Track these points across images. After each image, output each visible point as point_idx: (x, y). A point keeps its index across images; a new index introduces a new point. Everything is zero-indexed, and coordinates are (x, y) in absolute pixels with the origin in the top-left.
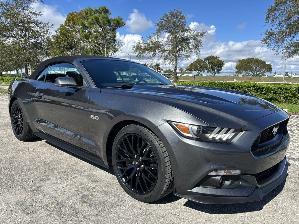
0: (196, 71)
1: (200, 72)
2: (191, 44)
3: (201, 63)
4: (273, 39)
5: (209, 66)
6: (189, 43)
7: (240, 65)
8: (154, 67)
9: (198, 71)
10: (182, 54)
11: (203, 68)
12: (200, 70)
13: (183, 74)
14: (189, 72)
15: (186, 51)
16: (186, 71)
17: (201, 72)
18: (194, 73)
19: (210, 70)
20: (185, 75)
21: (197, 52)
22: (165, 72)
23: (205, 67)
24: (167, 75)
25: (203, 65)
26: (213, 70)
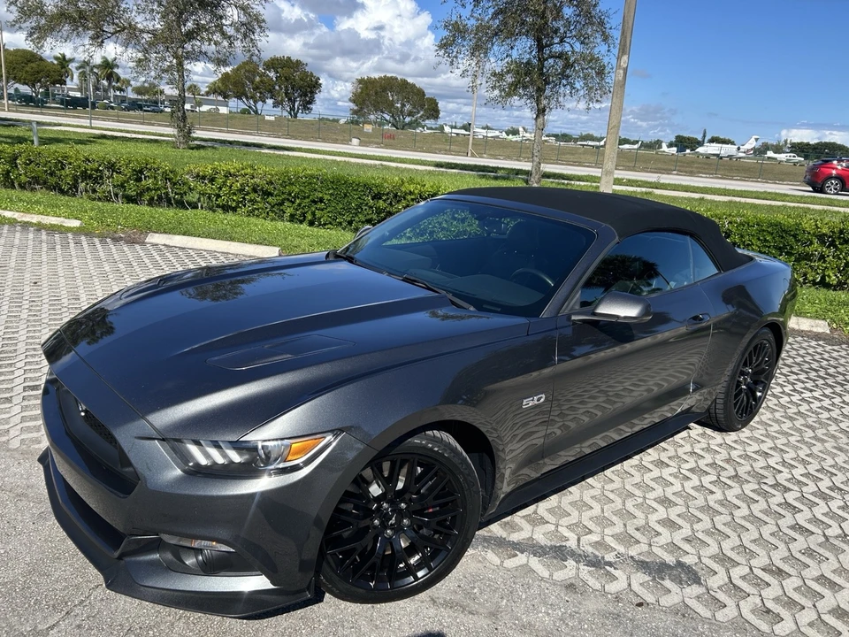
0: (239, 97)
1: (252, 102)
2: (228, 23)
3: (254, 76)
4: (463, 46)
5: (277, 88)
6: (221, 18)
7: (361, 92)
8: (95, 70)
9: (247, 98)
10: (201, 52)
11: (261, 93)
12: (252, 98)
13: (200, 104)
14: (220, 98)
15: (215, 44)
16: (208, 93)
17: (255, 102)
18: (235, 104)
19: (282, 101)
20: (205, 108)
21: (249, 51)
22: (139, 91)
23: (266, 90)
24: (146, 101)
25: (261, 81)
26: (290, 100)
